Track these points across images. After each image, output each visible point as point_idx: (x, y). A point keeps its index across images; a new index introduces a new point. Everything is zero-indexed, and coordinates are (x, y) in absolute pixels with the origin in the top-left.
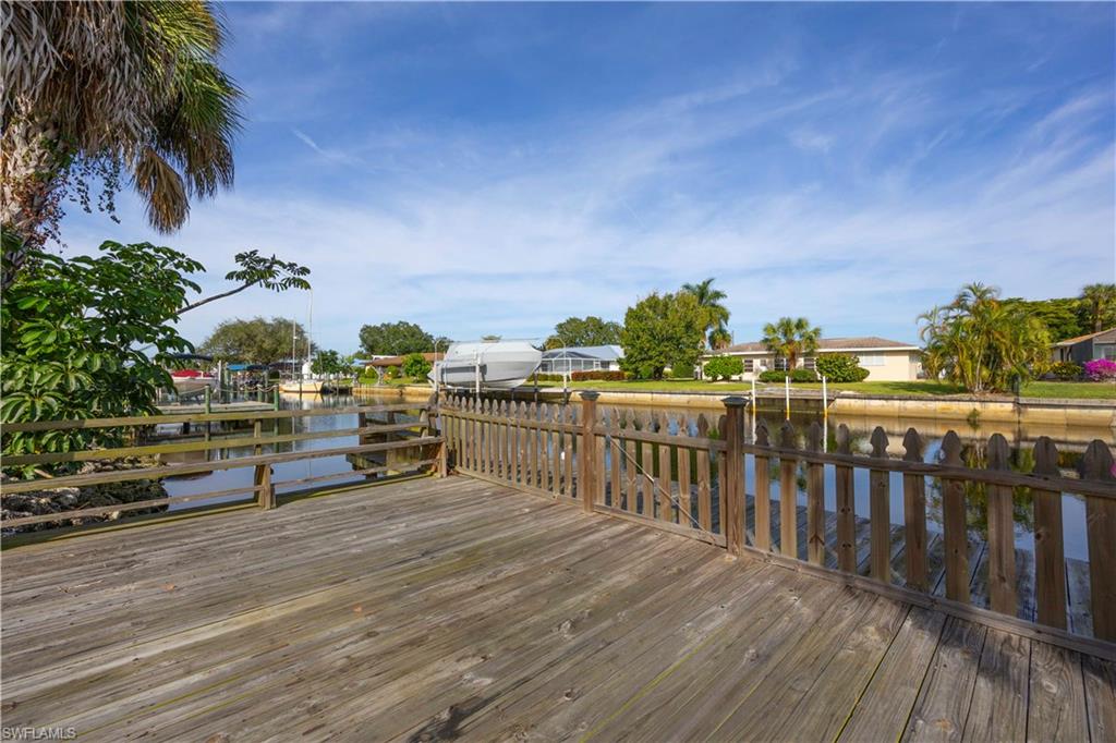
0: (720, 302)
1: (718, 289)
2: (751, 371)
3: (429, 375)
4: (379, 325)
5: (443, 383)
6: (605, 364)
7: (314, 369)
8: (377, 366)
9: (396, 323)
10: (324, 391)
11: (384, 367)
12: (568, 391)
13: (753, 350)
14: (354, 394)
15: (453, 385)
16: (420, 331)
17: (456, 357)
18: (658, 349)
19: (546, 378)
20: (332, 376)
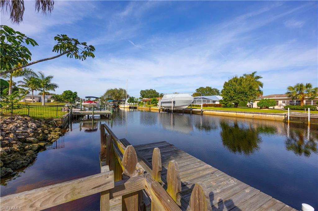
0: (259, 80)
1: (258, 75)
2: (278, 105)
3: (157, 104)
4: (145, 90)
5: (161, 106)
6: (214, 101)
7: (128, 102)
8: (144, 101)
9: (149, 89)
10: (130, 108)
11: (146, 101)
12: (203, 110)
13: (276, 97)
14: (138, 109)
15: (164, 107)
16: (156, 91)
17: (166, 98)
18: (237, 96)
19: (194, 106)
20: (132, 104)
